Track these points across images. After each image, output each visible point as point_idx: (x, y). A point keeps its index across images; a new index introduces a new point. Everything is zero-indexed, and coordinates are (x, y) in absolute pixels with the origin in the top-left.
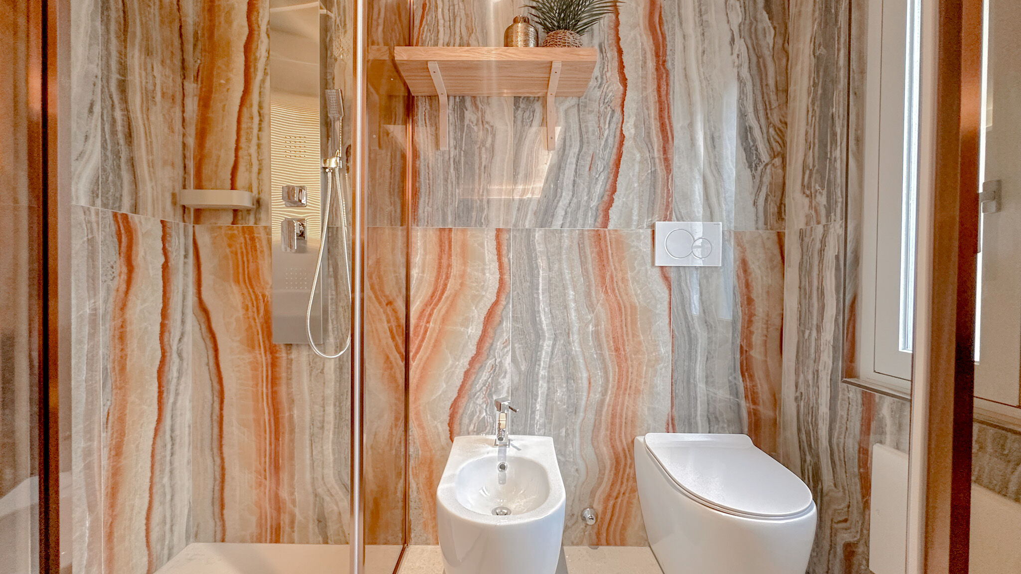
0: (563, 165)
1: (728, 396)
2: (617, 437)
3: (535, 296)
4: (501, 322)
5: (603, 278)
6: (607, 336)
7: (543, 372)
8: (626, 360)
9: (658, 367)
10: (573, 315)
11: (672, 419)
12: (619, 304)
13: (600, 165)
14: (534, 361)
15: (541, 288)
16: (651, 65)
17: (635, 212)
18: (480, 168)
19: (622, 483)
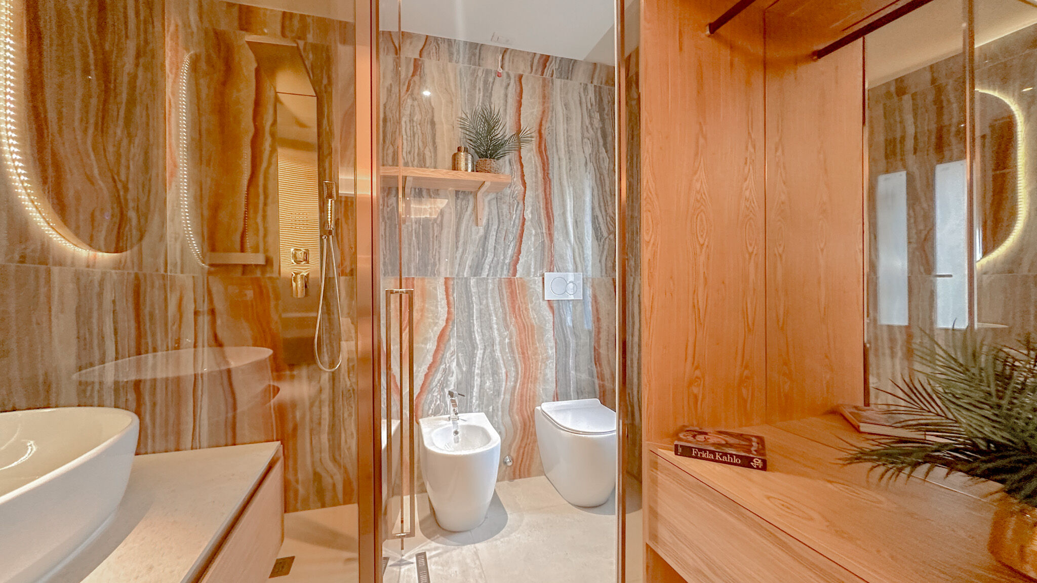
0: (487, 236)
1: (587, 378)
2: (524, 408)
3: (472, 321)
4: (449, 340)
5: (514, 308)
6: (517, 345)
7: (477, 371)
8: (529, 359)
9: (548, 363)
10: (496, 333)
11: (557, 394)
12: (524, 324)
13: (511, 237)
14: (471, 364)
15: (475, 316)
16: (540, 175)
17: (532, 267)
18: (433, 237)
19: (528, 438)
